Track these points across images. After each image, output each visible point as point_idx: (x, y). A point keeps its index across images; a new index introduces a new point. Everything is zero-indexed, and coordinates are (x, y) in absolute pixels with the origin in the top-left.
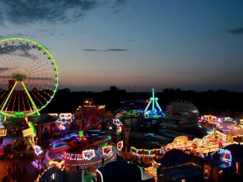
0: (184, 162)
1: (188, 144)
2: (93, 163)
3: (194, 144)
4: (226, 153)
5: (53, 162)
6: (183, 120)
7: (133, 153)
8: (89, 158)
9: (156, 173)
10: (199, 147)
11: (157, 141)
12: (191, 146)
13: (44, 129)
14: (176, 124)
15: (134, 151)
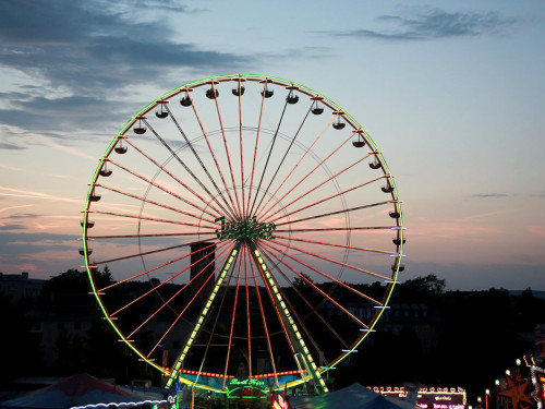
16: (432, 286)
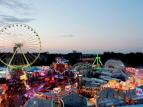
0: (113, 95)
1: (117, 84)
2: (60, 95)
3: (120, 85)
4: (139, 90)
5: (36, 95)
6: (115, 70)
7: (84, 90)
8: (57, 92)
9: (96, 101)
10: (123, 87)
11: (99, 83)
12: (119, 86)
13: (32, 75)
14: (111, 72)
15: (84, 89)
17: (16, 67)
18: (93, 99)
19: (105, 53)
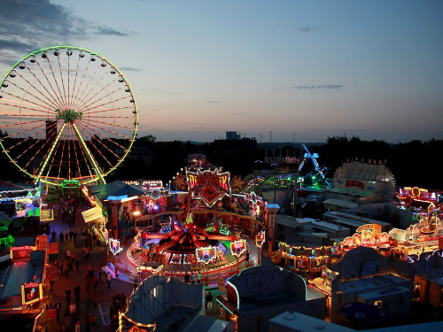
0: (378, 270)
1: (380, 238)
2: (211, 270)
3: (390, 238)
5: (143, 268)
6: (366, 195)
7: (283, 253)
8: (207, 261)
9: (329, 288)
10: (401, 244)
11: (324, 231)
12: (387, 243)
13: (122, 209)
14: (354, 201)
15: (285, 249)
16: (151, 139)
17: (60, 182)
18: (317, 280)
19: (332, 141)
